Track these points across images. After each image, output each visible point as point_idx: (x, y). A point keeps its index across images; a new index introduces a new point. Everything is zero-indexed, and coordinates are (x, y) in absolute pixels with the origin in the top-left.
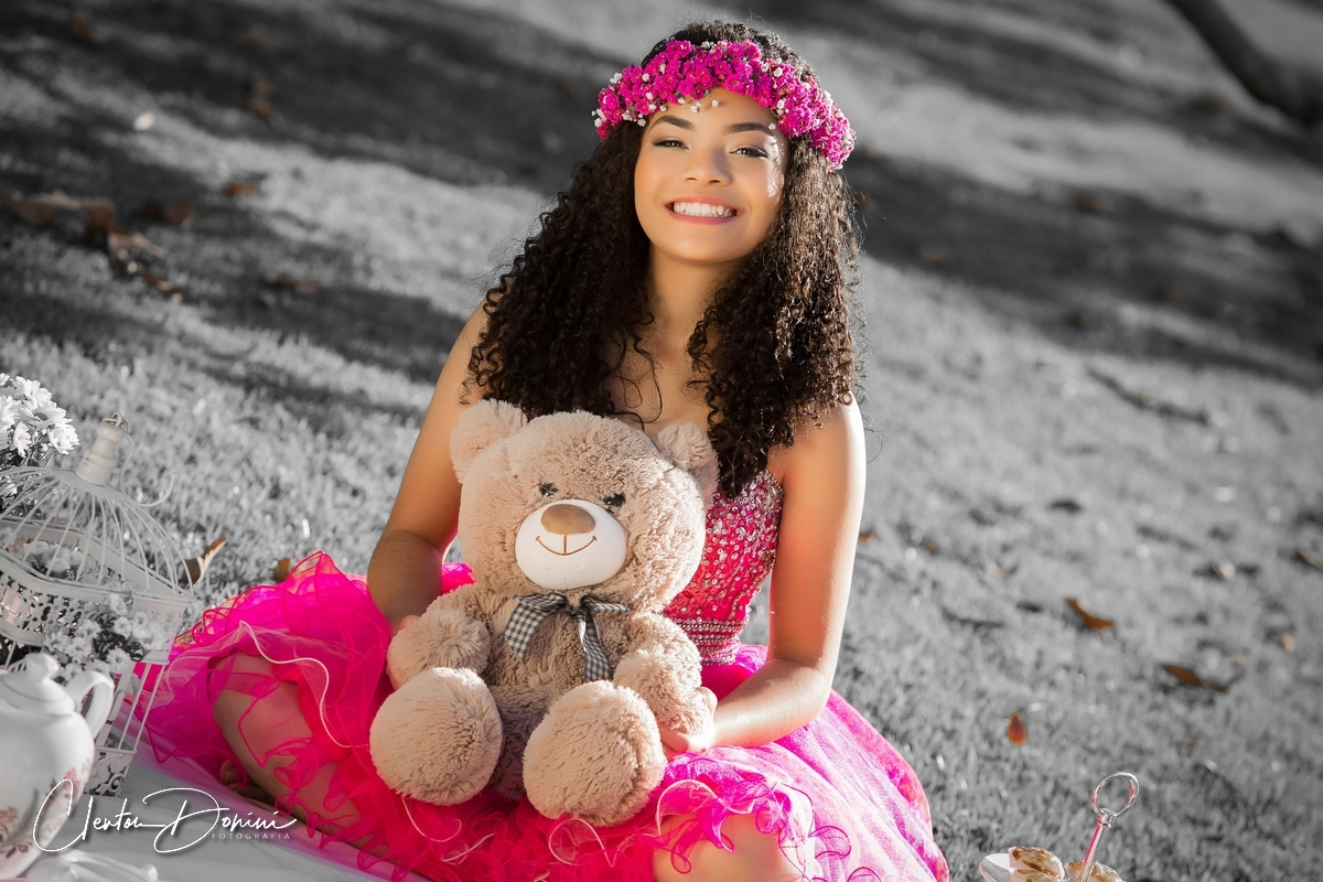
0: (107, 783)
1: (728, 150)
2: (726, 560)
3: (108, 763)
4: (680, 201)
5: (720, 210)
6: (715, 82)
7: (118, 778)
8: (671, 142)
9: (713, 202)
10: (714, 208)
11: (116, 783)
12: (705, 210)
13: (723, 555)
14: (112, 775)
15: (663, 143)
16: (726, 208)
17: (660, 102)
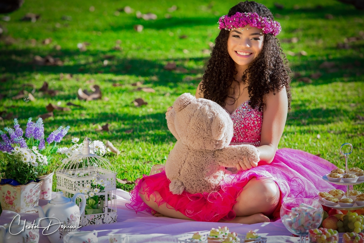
0: (112, 221)
1: (250, 39)
2: (257, 123)
3: (110, 216)
4: (238, 51)
5: (248, 54)
6: (247, 23)
7: (114, 219)
8: (236, 36)
9: (246, 52)
10: (246, 53)
11: (115, 220)
12: (244, 54)
13: (256, 123)
14: (113, 218)
15: (234, 36)
16: (249, 53)
17: (234, 27)
